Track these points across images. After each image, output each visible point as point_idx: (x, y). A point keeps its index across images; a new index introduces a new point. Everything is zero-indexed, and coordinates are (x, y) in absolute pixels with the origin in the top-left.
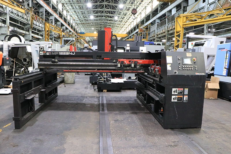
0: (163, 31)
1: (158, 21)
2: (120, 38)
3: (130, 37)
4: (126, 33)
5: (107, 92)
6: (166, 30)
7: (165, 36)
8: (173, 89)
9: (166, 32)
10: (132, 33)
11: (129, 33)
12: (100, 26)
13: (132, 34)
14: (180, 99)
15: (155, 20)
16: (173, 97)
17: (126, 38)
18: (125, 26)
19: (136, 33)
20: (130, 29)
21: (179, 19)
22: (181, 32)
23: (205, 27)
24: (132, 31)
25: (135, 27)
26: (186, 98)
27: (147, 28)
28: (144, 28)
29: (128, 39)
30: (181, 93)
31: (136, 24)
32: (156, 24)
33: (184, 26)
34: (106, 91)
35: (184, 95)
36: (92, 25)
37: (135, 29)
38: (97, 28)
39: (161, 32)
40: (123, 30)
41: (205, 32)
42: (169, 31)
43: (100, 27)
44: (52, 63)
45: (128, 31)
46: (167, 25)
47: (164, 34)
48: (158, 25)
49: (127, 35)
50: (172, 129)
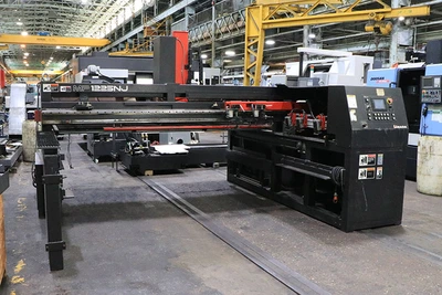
0: (206, 35)
1: (190, 11)
2: (87, 48)
3: (117, 46)
4: (103, 36)
5: (154, 174)
6: (212, 32)
7: (209, 47)
8: (362, 157)
9: (213, 38)
10: (121, 36)
11: (112, 37)
12: (37, 18)
13: (122, 39)
14: (371, 174)
15: (183, 10)
16: (361, 170)
17: (105, 49)
18: (102, 20)
19: (131, 38)
20: (114, 27)
21: (254, 12)
22: (258, 40)
23: (305, 30)
24: (120, 32)
25: (129, 24)
26: (379, 171)
27: (162, 27)
28: (155, 26)
29: (110, 50)
30: (373, 162)
31: (131, 15)
32: (186, 18)
33: (266, 27)
34: (151, 172)
35: (376, 166)
36: (16, 15)
37: (128, 27)
38: (31, 23)
39: (199, 37)
40: (97, 29)
41: (305, 41)
42: (219, 34)
43: (38, 21)
44: (79, 112)
45: (108, 32)
46: (214, 21)
47: (208, 42)
48: (190, 20)
49: (106, 41)
50: (358, 230)
